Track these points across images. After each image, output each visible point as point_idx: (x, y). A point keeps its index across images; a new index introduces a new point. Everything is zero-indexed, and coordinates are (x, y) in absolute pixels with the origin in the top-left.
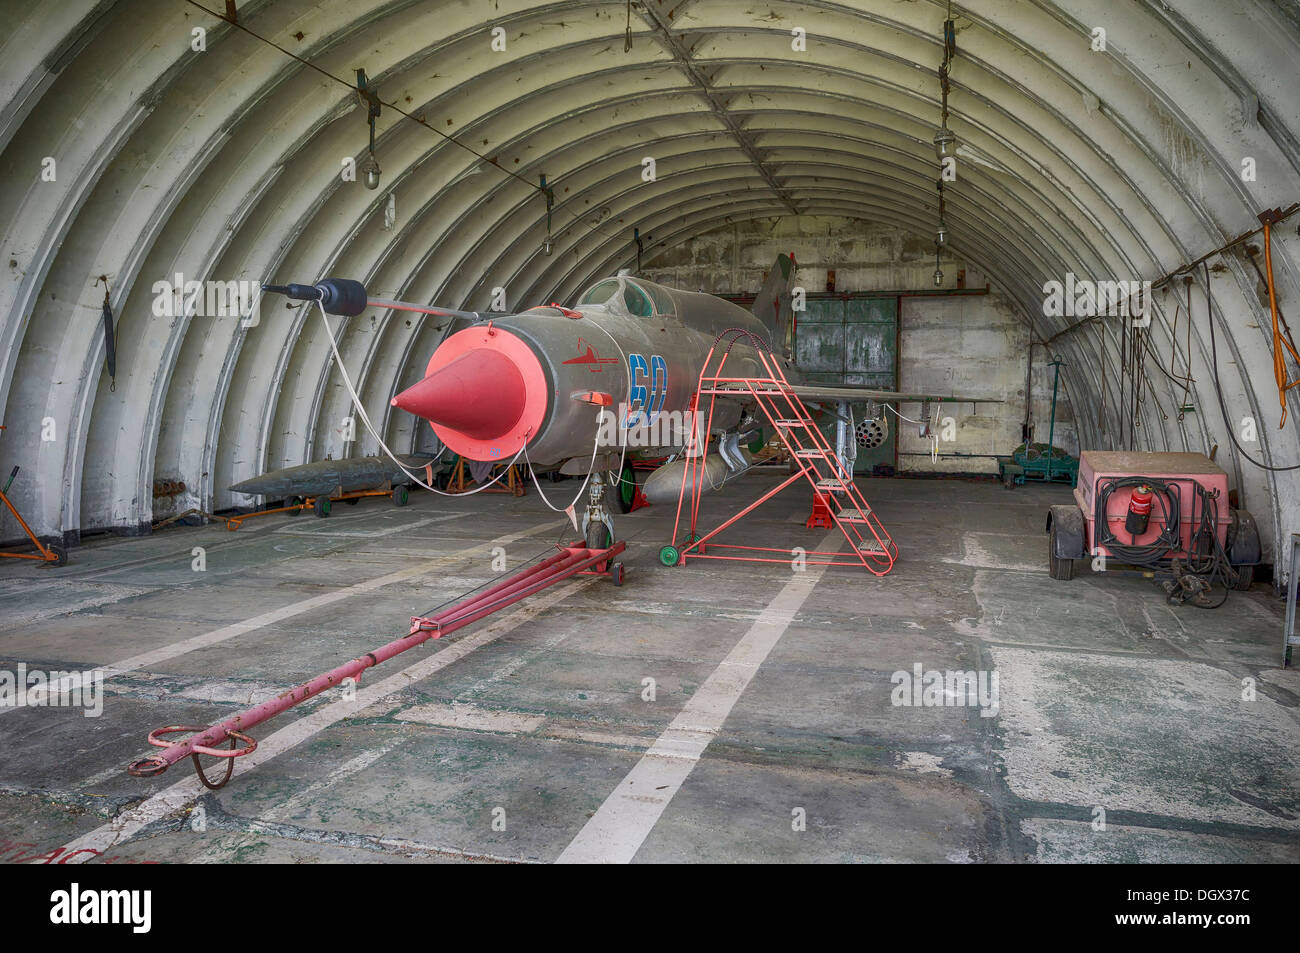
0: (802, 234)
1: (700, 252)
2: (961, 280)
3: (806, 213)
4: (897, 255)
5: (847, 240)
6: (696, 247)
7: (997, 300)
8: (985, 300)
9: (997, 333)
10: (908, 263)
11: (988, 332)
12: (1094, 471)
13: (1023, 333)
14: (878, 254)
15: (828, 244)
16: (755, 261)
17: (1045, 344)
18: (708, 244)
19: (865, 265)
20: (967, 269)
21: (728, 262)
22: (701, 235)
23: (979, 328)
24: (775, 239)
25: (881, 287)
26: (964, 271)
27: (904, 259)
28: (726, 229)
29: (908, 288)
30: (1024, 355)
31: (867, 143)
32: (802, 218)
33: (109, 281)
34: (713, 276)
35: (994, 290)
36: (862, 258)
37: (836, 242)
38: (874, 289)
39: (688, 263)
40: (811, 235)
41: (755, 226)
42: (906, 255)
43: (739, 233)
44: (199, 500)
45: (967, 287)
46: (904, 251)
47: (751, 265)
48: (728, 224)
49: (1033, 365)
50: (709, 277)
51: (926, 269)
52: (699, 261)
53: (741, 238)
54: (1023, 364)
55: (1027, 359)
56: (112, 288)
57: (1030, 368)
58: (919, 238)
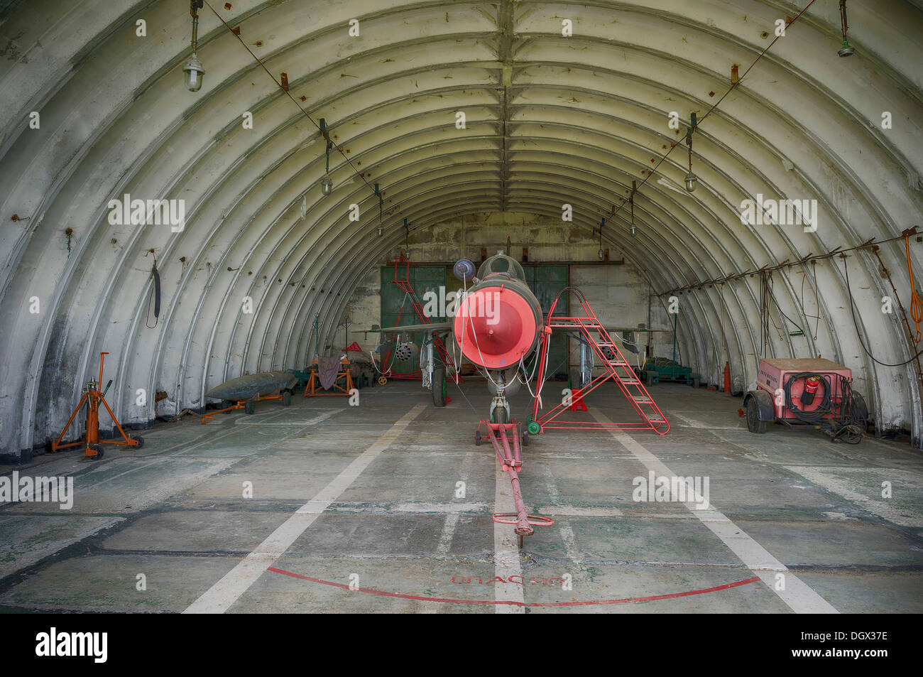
0: (506, 224)
1: (439, 233)
2: (606, 256)
3: (509, 211)
4: (567, 239)
5: (535, 228)
6: (436, 231)
7: (629, 268)
8: (622, 268)
9: (629, 289)
10: (574, 244)
11: (623, 288)
12: (780, 370)
13: (645, 288)
14: (554, 238)
15: (523, 231)
16: (475, 241)
17: (659, 296)
18: (444, 229)
19: (546, 245)
20: (609, 248)
21: (458, 241)
22: (440, 223)
23: (618, 286)
24: (488, 227)
25: (557, 259)
26: (608, 250)
27: (571, 242)
28: (456, 220)
29: (574, 260)
30: (645, 302)
31: (587, 173)
32: (506, 214)
33: (157, 253)
34: (447, 250)
35: (627, 261)
36: (544, 241)
37: (528, 229)
38: (553, 260)
39: (431, 241)
40: (512, 225)
41: (475, 218)
42: (572, 239)
43: (464, 222)
44: (175, 404)
45: (610, 260)
46: (571, 236)
47: (473, 243)
48: (458, 218)
49: (651, 308)
50: (445, 250)
51: (585, 248)
52: (438, 240)
53: (466, 226)
54: (645, 308)
55: (648, 305)
56: (158, 258)
57: (650, 310)
58: (580, 228)
